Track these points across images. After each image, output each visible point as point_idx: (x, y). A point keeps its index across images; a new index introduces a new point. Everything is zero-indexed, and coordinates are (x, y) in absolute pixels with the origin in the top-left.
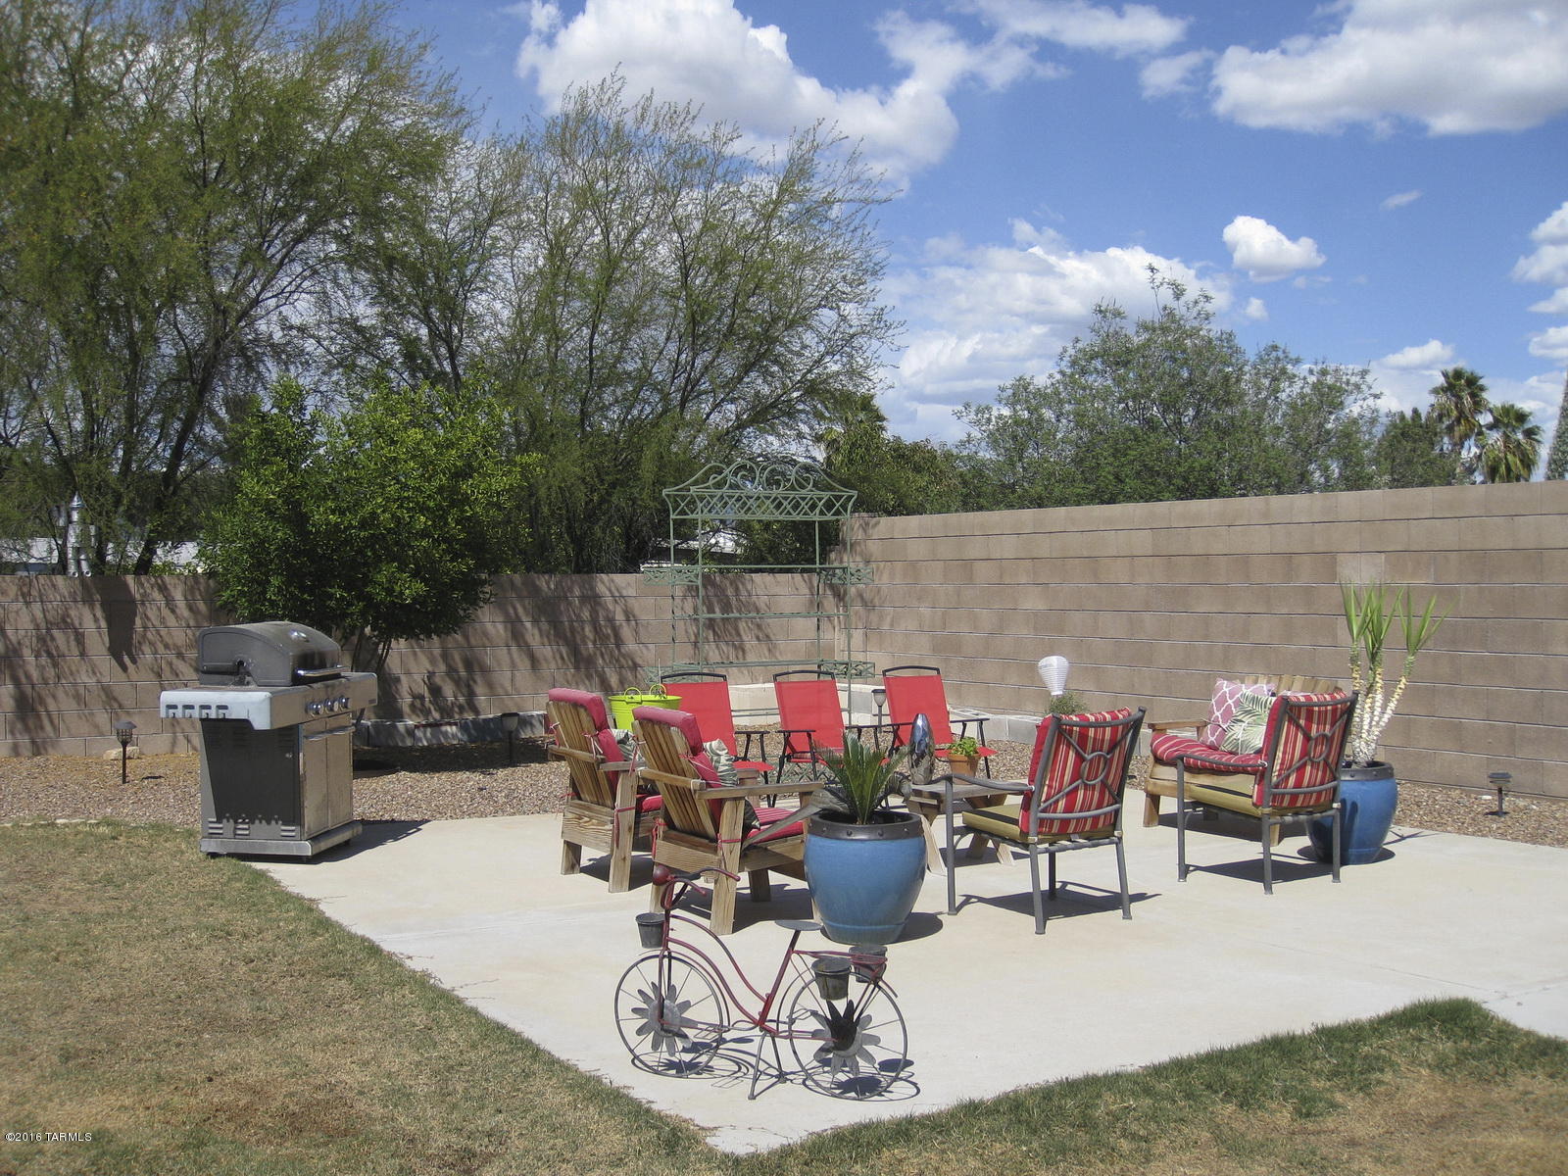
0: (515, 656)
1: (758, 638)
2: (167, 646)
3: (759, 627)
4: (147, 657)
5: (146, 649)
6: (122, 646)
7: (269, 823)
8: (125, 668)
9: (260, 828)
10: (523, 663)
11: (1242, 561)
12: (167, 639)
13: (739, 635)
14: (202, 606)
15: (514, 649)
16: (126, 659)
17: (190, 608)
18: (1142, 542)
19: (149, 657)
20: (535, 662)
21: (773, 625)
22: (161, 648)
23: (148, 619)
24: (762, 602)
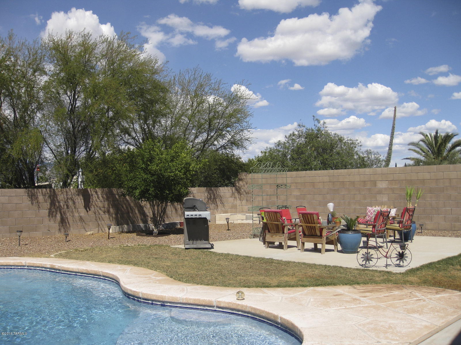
0: (172, 209)
1: (221, 203)
2: (97, 206)
3: (221, 200)
4: (92, 209)
5: (92, 207)
6: (87, 206)
7: (201, 241)
8: (87, 212)
9: (199, 242)
10: (174, 211)
11: (353, 183)
12: (97, 204)
13: (217, 202)
14: (105, 196)
15: (172, 206)
16: (88, 209)
17: (102, 197)
18: (326, 179)
19: (93, 209)
20: (176, 210)
21: (224, 200)
22: (96, 206)
23: (93, 199)
24: (222, 194)
